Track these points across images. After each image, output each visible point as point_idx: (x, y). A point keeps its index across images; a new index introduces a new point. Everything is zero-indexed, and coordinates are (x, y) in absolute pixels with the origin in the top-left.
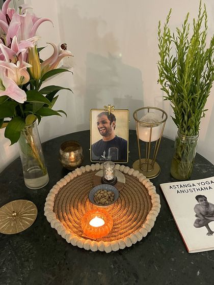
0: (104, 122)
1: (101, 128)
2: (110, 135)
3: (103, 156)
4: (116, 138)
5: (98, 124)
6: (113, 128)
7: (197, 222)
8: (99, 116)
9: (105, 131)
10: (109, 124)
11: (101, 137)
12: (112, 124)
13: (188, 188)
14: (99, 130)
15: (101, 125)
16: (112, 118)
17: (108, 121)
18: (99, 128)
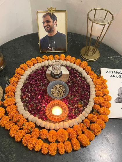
0: (48, 22)
1: (46, 26)
2: (53, 31)
3: (49, 48)
4: (58, 34)
5: (44, 23)
6: (55, 26)
7: (118, 99)
8: (44, 17)
9: (49, 28)
10: (52, 23)
11: (46, 34)
12: (54, 23)
13: (119, 74)
14: (45, 28)
15: (46, 24)
16: (54, 18)
17: (51, 21)
18: (44, 27)
